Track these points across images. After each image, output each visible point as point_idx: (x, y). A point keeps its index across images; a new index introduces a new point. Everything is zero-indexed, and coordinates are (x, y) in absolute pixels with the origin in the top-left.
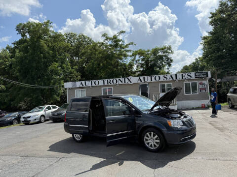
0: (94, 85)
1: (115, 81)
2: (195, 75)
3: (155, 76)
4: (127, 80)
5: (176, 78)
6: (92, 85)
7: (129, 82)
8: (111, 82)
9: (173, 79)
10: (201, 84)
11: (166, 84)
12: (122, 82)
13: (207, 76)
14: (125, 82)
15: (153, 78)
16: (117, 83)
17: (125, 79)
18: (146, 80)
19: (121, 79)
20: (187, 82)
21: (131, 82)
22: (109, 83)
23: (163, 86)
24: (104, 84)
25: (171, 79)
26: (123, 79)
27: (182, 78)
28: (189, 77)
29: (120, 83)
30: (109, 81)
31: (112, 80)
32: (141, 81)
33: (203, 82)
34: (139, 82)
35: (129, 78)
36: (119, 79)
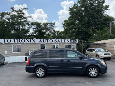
0: (6, 42)
1: (23, 41)
2: (71, 41)
3: (50, 39)
4: (32, 41)
5: (61, 42)
6: (5, 42)
7: (33, 42)
8: (21, 41)
9: (59, 42)
10: (73, 46)
11: (55, 45)
12: (28, 41)
13: (76, 42)
14: (31, 42)
15: (49, 41)
16: (25, 42)
17: (31, 40)
18: (44, 42)
19: (28, 39)
20: (67, 44)
21: (35, 42)
22: (19, 42)
23: (54, 46)
24: (15, 42)
25: (58, 42)
26: (30, 39)
27: (64, 42)
28: (68, 42)
29: (27, 42)
30: (19, 40)
31: (21, 39)
32: (41, 42)
33: (74, 45)
34: (40, 42)
35: (34, 39)
36: (27, 40)
